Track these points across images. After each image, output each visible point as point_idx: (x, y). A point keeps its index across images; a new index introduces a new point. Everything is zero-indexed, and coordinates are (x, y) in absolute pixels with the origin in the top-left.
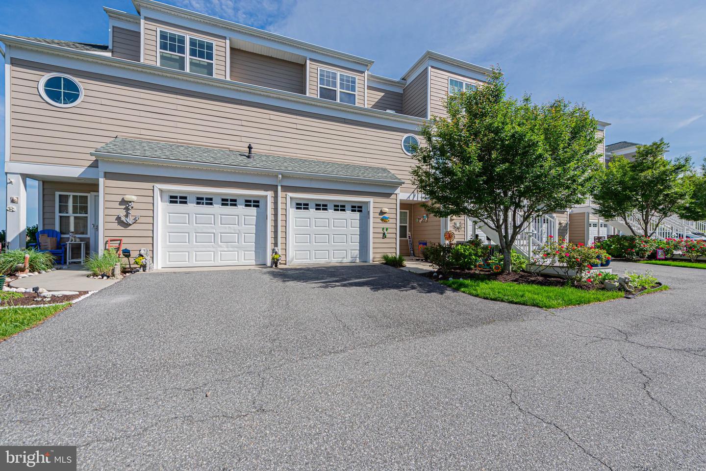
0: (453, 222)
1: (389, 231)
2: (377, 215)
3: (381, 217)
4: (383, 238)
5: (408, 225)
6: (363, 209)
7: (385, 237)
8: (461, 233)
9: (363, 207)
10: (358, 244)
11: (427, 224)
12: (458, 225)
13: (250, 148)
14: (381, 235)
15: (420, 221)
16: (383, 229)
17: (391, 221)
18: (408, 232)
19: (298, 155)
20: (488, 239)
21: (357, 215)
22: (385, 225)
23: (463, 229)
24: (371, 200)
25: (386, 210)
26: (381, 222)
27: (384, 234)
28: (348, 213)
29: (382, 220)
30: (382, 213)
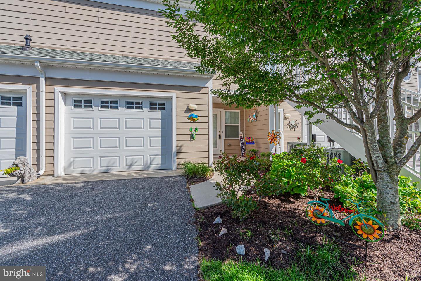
0: (288, 120)
1: (199, 131)
2: (183, 113)
3: (189, 115)
4: (191, 140)
5: (239, 125)
6: (166, 106)
7: (194, 139)
8: (297, 132)
9: (166, 104)
10: (160, 147)
11: (256, 123)
12: (293, 124)
13: (27, 39)
14: (189, 137)
15: (251, 120)
16: (191, 129)
17: (201, 119)
18: (240, 133)
19: (100, 51)
20: (331, 140)
21: (158, 114)
22: (193, 125)
23: (299, 128)
24: (174, 95)
25: (193, 106)
26: (188, 121)
27: (192, 135)
28: (146, 112)
29: (189, 118)
30: (188, 110)
